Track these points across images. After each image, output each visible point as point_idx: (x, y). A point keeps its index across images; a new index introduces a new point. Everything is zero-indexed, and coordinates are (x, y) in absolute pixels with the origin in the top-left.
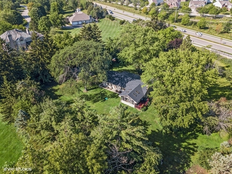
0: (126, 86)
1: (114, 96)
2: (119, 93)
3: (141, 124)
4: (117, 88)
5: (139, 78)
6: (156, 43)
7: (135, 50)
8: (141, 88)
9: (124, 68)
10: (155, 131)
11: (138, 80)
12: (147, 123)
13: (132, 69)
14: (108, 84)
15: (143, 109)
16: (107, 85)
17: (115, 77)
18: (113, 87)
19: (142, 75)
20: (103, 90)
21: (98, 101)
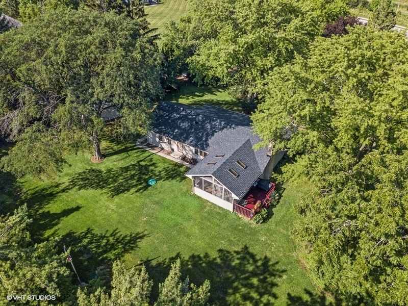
0: (207, 145)
1: (175, 172)
2: (191, 163)
3: (254, 270)
4: (185, 150)
5: (248, 123)
6: (296, 22)
7: (235, 42)
8: (253, 151)
9: (208, 97)
10: (300, 298)
11: (242, 127)
12: (273, 265)
13: (228, 98)
14: (161, 139)
15: (259, 217)
16: (159, 141)
17: (179, 118)
18: (175, 147)
19: (255, 112)
20: (146, 154)
21: (128, 190)
